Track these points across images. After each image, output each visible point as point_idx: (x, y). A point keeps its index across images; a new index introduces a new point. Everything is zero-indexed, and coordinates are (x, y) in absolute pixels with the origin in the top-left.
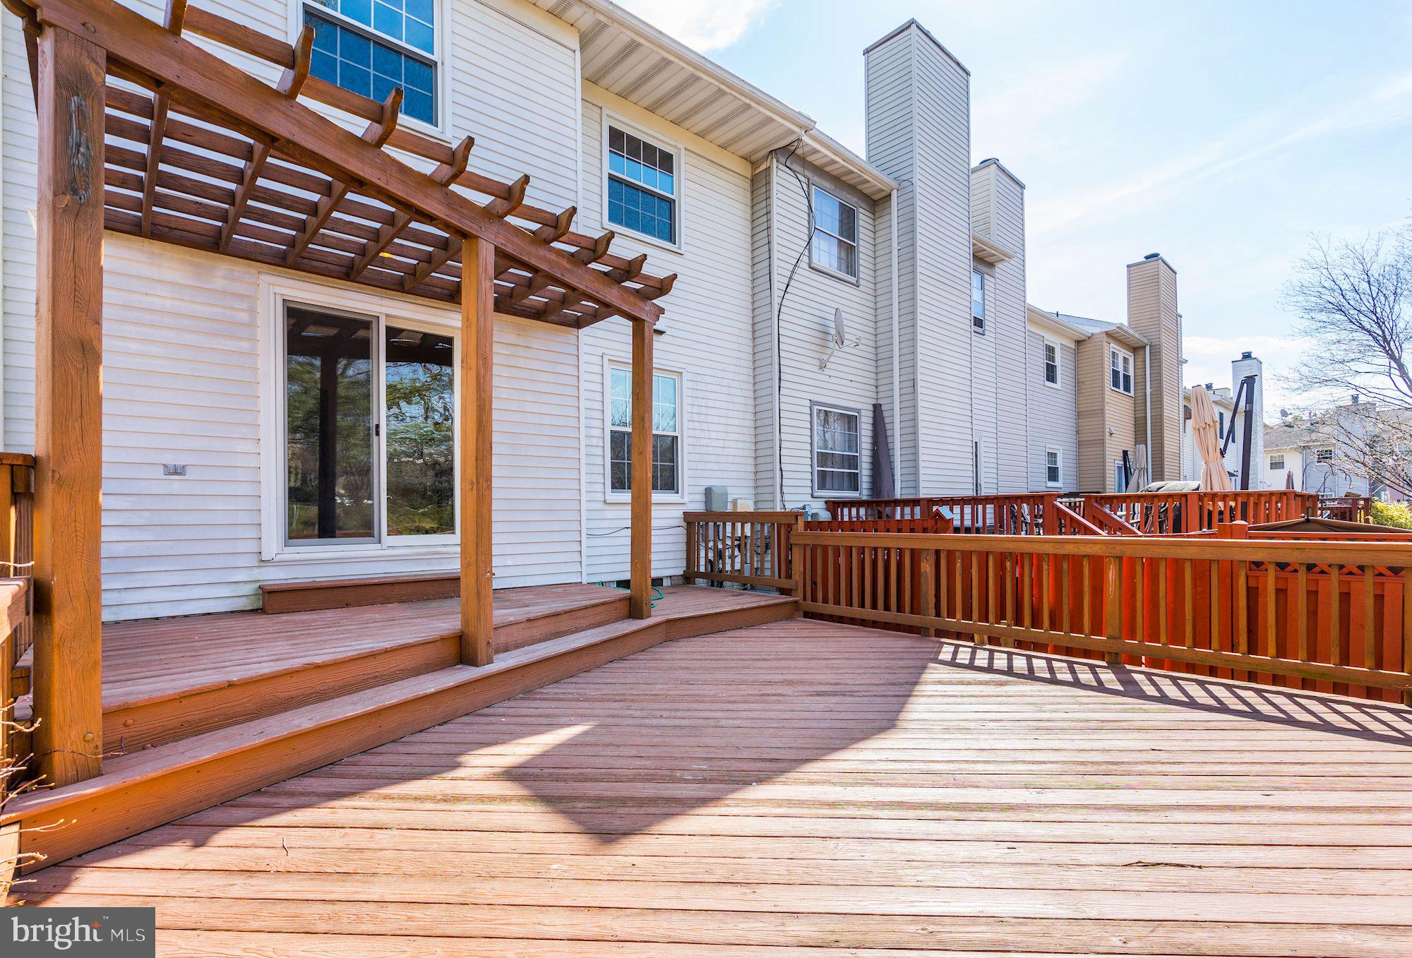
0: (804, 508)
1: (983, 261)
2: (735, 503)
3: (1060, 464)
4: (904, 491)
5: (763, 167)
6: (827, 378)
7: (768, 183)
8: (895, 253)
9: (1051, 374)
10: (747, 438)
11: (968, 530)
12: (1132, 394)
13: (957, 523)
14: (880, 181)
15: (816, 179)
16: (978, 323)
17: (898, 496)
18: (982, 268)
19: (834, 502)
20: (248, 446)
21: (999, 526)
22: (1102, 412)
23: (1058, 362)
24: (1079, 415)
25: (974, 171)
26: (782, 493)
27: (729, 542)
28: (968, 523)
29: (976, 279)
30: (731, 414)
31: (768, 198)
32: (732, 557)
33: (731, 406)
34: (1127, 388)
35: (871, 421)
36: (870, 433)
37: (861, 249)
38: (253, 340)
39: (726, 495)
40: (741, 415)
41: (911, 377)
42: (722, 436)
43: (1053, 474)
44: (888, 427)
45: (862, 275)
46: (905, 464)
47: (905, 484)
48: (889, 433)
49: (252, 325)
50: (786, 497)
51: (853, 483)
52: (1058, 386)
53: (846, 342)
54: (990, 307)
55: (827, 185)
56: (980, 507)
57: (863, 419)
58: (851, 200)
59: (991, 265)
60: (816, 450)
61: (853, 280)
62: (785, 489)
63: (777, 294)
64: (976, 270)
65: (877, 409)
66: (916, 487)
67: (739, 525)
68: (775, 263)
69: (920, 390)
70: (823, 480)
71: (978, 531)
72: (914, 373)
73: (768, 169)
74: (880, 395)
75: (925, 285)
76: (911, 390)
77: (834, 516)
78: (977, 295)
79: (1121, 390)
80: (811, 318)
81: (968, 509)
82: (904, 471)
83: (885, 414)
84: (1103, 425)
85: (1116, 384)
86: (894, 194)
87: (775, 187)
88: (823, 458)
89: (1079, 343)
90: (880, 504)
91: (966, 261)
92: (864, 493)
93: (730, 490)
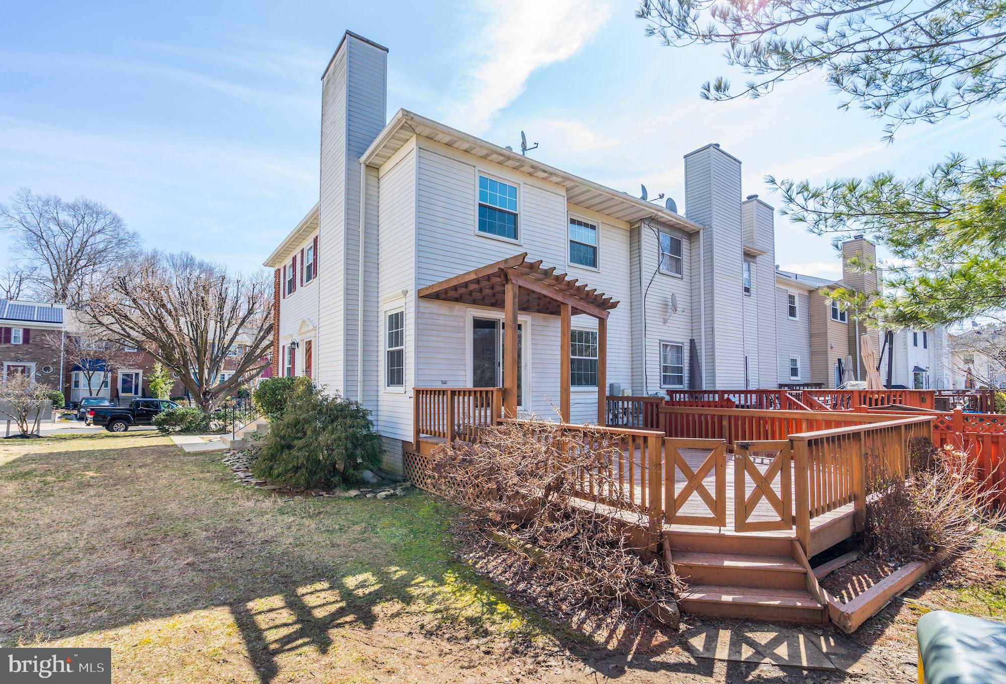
0: (657, 394)
1: (749, 256)
2: (623, 391)
3: (799, 366)
4: (707, 385)
5: (637, 226)
6: (667, 328)
7: (639, 234)
8: (702, 262)
9: (792, 312)
10: (628, 359)
11: (743, 407)
12: (846, 322)
13: (737, 403)
14: (694, 226)
15: (661, 228)
16: (747, 290)
17: (704, 389)
18: (749, 259)
19: (672, 391)
20: (462, 373)
21: (760, 405)
22: (825, 334)
23: (797, 304)
24: (811, 336)
25: (744, 203)
26: (647, 387)
27: (620, 411)
28: (743, 402)
29: (745, 266)
30: (621, 347)
31: (639, 241)
32: (623, 418)
33: (621, 344)
34: (843, 318)
35: (689, 348)
36: (688, 355)
37: (684, 260)
38: (464, 333)
39: (620, 387)
40: (625, 348)
41: (711, 326)
42: (617, 358)
43: (794, 372)
44: (698, 351)
45: (684, 273)
46: (708, 371)
47: (708, 382)
48: (699, 354)
49: (464, 327)
50: (649, 389)
51: (680, 380)
52: (797, 319)
53: (678, 309)
54: (753, 280)
55: (667, 230)
56: (749, 395)
57: (685, 347)
58: (677, 236)
59: (754, 257)
60: (662, 364)
61: (679, 276)
62: (648, 385)
63: (644, 288)
64: (745, 260)
65: (692, 342)
66: (714, 383)
67: (626, 403)
68: (643, 273)
69: (716, 333)
70: (666, 380)
71: (748, 407)
72: (713, 324)
73: (639, 227)
74: (694, 334)
75: (719, 278)
76: (711, 333)
77: (672, 398)
78: (746, 275)
79: (839, 320)
80: (659, 298)
81: (743, 396)
82: (708, 375)
83: (696, 344)
84: (827, 342)
85: (835, 316)
86: (701, 232)
87: (643, 236)
88: (665, 369)
89: (810, 292)
90: (695, 392)
91: (740, 256)
92: (685, 386)
93: (621, 385)
